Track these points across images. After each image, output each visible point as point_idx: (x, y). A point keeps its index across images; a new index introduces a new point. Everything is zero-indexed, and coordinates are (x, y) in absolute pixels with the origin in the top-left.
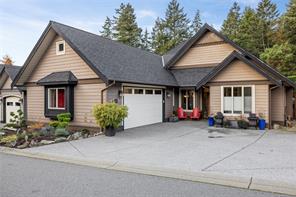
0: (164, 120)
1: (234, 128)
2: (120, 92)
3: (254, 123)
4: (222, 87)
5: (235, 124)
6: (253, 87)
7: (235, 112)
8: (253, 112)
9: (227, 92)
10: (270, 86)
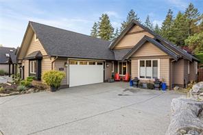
0: (105, 81)
1: (145, 88)
2: (66, 63)
3: (158, 85)
4: (139, 61)
5: (145, 85)
6: (159, 60)
7: (147, 77)
8: (159, 78)
9: (142, 64)
10: (171, 60)
